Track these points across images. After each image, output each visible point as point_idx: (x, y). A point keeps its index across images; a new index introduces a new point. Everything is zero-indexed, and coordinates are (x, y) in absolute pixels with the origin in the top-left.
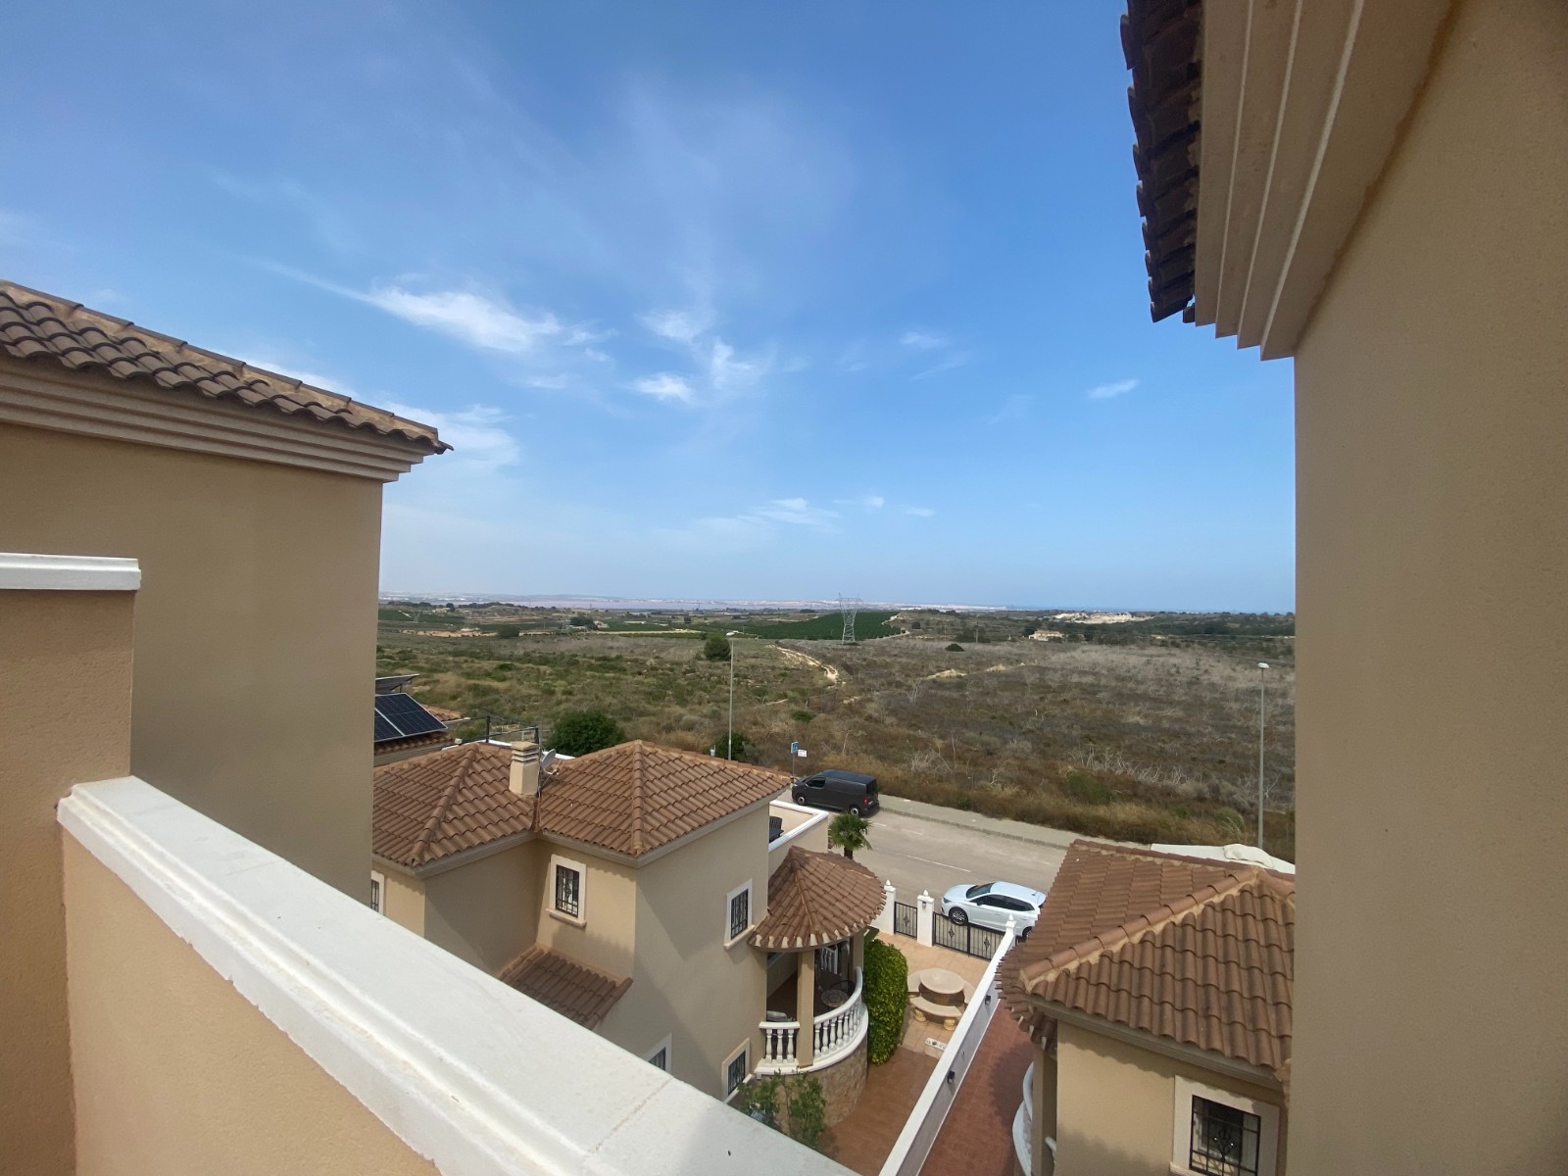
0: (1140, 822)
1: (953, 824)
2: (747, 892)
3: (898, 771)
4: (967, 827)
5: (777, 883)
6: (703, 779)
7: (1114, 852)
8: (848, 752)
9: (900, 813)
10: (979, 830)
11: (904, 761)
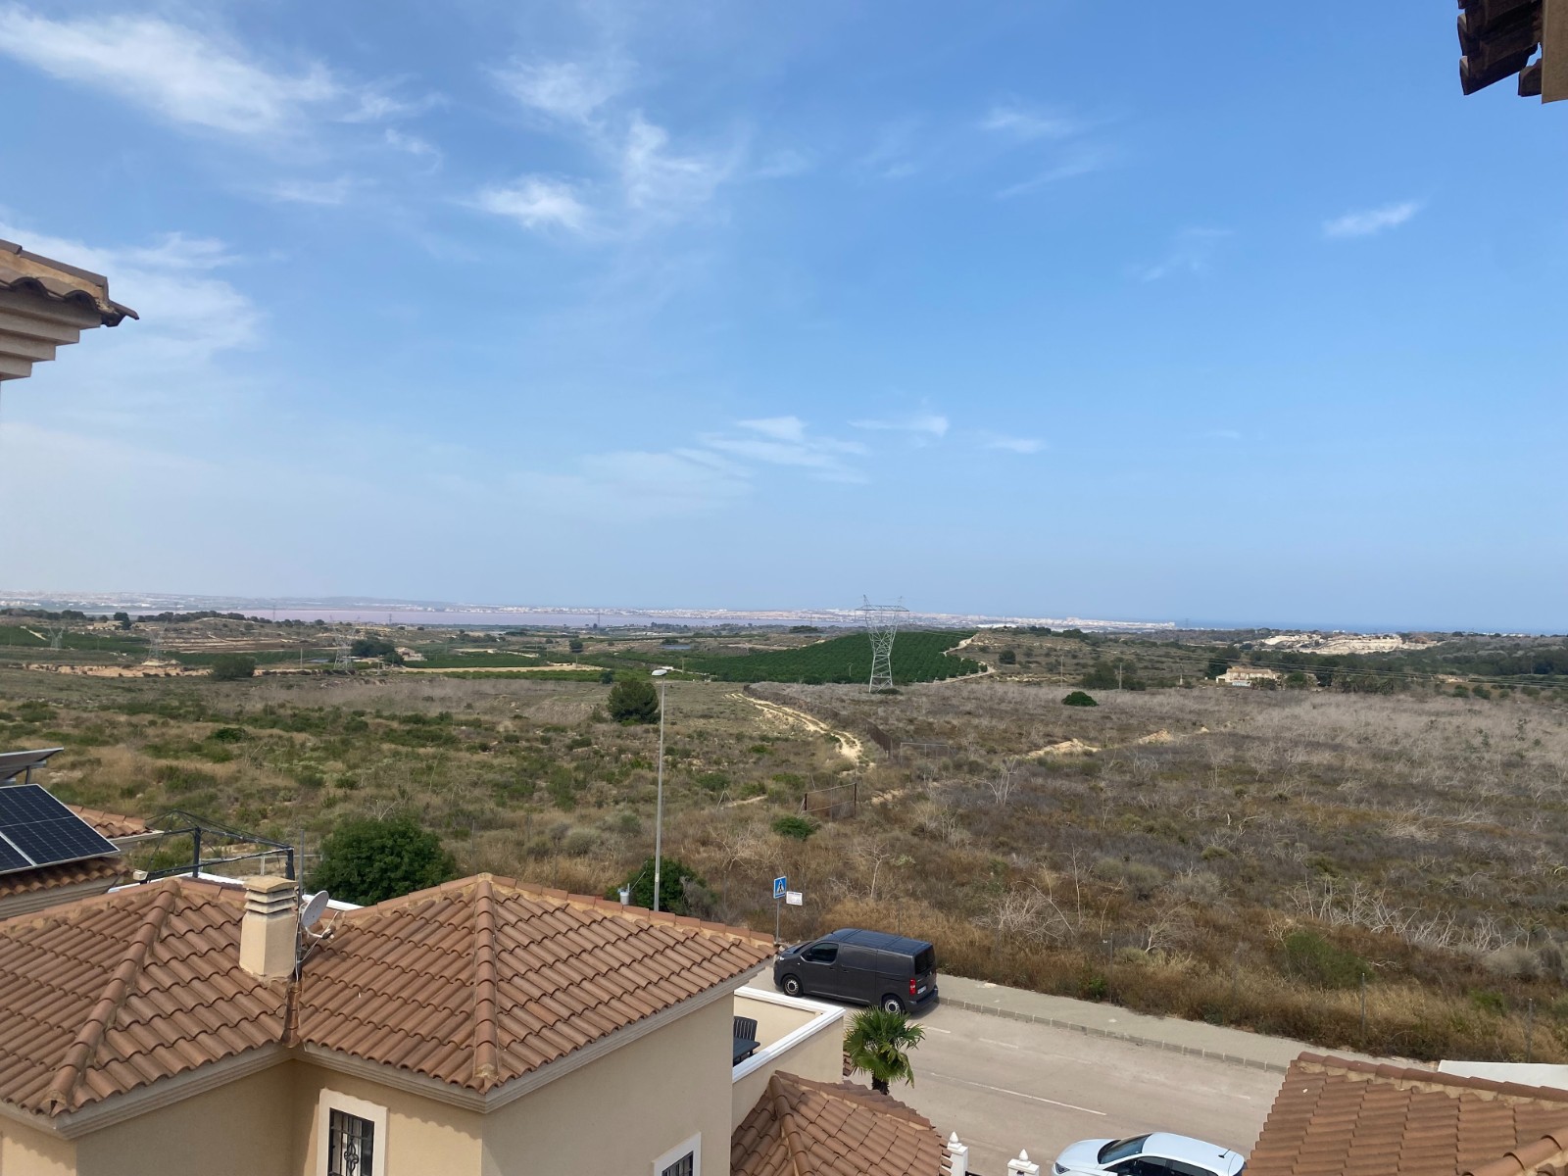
0: (1416, 1021)
1: (1073, 1027)
2: (690, 1157)
3: (974, 930)
4: (1100, 1034)
5: (748, 1140)
6: (608, 948)
7: (1371, 1076)
8: (879, 896)
9: (977, 1009)
10: (1122, 1038)
11: (984, 911)
